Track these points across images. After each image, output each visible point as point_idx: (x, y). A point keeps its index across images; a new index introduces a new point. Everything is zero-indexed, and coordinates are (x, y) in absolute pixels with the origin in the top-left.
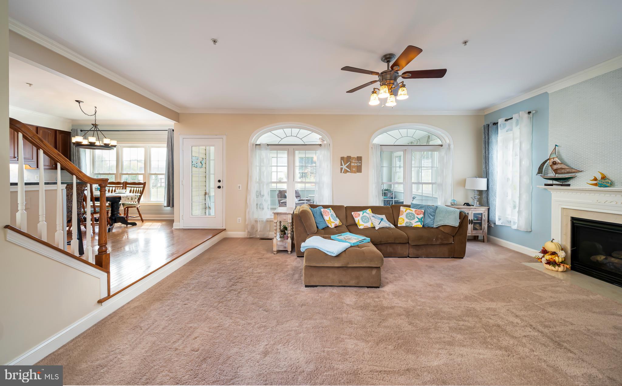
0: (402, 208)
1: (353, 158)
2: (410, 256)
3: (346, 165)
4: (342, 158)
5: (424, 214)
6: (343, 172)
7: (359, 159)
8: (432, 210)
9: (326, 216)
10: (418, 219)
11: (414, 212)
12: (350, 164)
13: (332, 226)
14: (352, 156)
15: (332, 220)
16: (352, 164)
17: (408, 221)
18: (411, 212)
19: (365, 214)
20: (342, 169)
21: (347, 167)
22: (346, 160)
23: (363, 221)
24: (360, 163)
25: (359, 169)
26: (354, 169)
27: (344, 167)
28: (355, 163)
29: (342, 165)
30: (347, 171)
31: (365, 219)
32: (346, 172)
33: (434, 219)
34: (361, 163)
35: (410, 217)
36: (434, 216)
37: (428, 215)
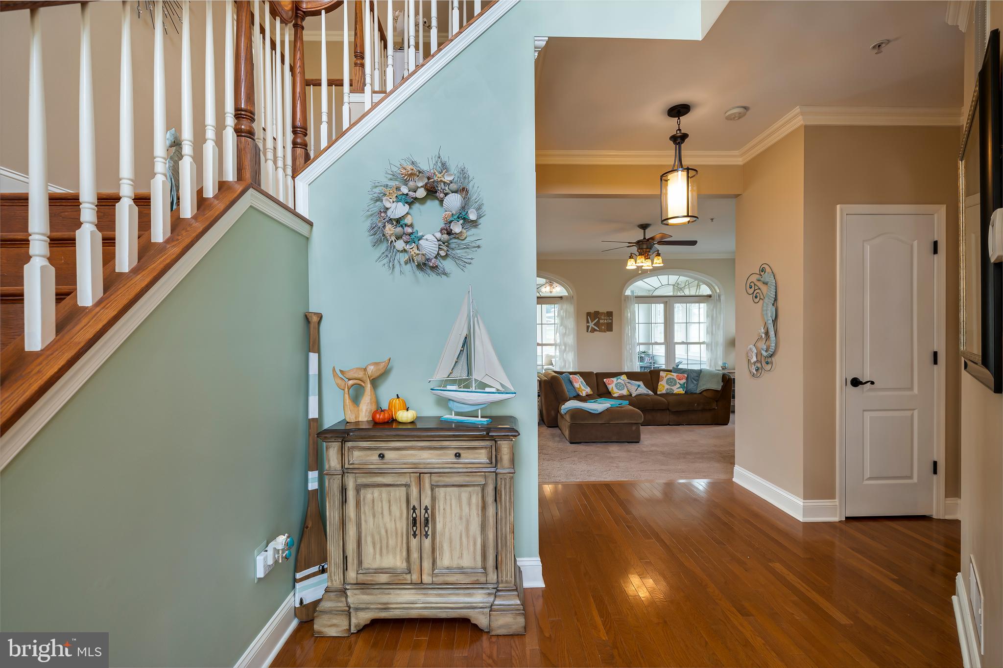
0: (662, 373)
1: (602, 313)
2: (670, 424)
3: (593, 323)
4: (588, 314)
5: (687, 379)
6: (590, 332)
7: (610, 314)
8: (695, 374)
9: (576, 382)
10: (680, 384)
11: (675, 378)
12: (598, 321)
13: (584, 394)
14: (601, 311)
15: (583, 388)
16: (601, 321)
17: (669, 387)
18: (672, 377)
19: (619, 381)
20: (588, 327)
21: (594, 325)
22: (593, 316)
23: (617, 388)
24: (610, 319)
25: (609, 327)
26: (603, 327)
27: (591, 325)
28: (604, 319)
29: (588, 322)
30: (595, 330)
31: (620, 386)
32: (593, 330)
33: (697, 384)
34: (612, 319)
35: (671, 382)
36: (697, 380)
37: (692, 381)
